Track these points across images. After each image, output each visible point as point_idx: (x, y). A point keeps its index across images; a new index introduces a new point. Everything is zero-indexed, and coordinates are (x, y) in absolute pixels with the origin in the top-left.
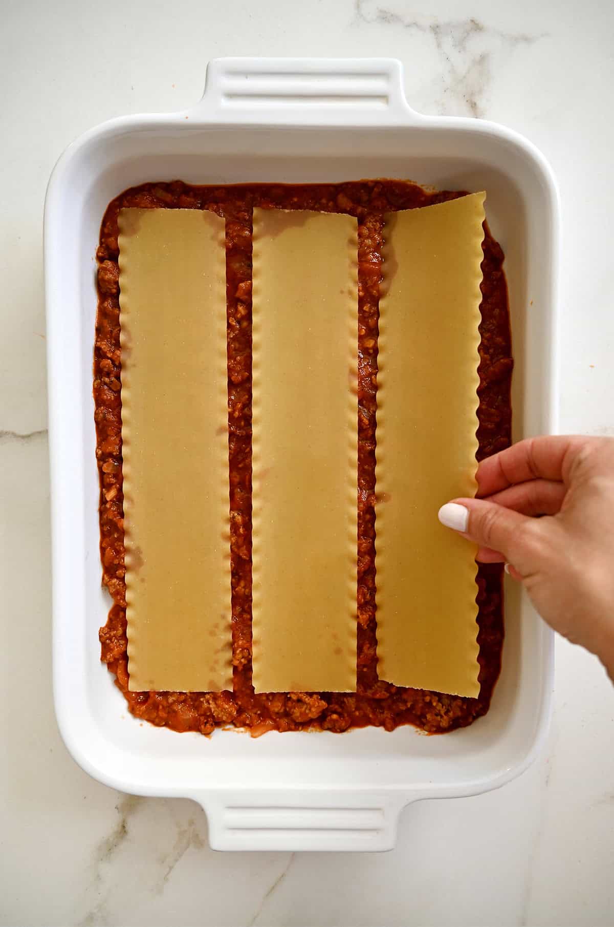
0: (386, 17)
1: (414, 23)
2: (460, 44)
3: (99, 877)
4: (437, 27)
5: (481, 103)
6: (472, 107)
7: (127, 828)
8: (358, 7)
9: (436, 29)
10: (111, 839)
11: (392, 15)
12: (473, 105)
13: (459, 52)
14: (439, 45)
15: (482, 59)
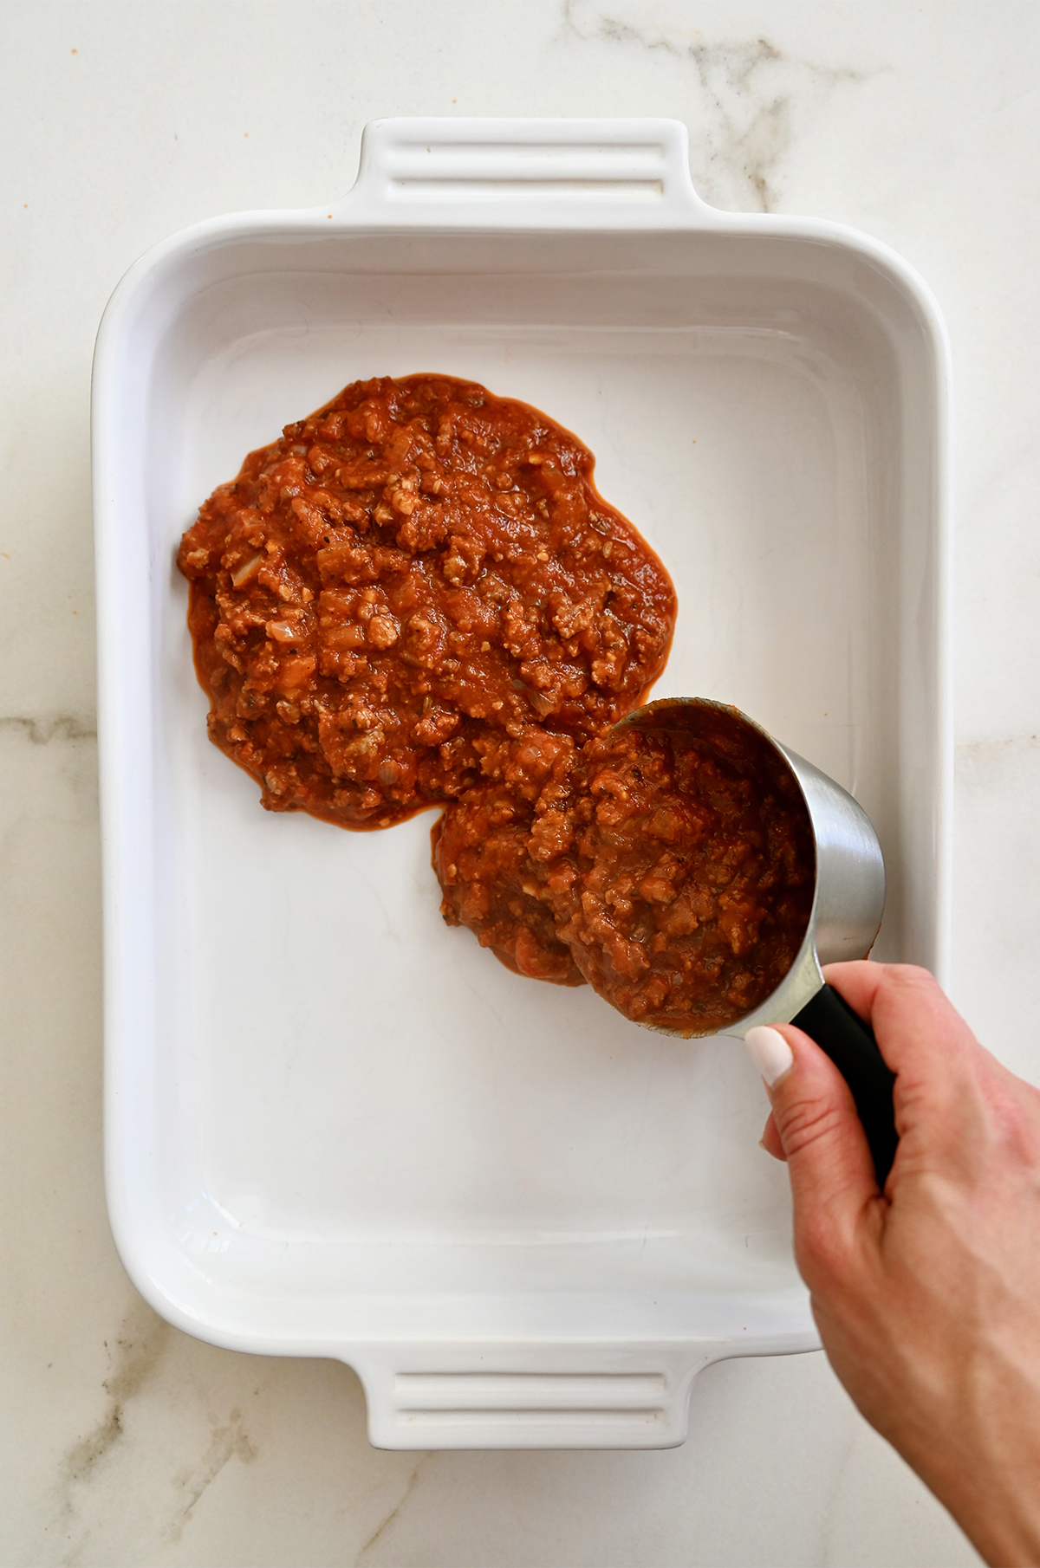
0: (614, 31)
1: (662, 43)
2: (741, 80)
3: (69, 1508)
4: (702, 49)
5: (774, 182)
6: (758, 187)
7: (121, 1423)
8: (567, 12)
9: (699, 54)
10: (94, 1440)
11: (625, 28)
12: (761, 184)
13: (738, 93)
14: (704, 82)
15: (777, 108)
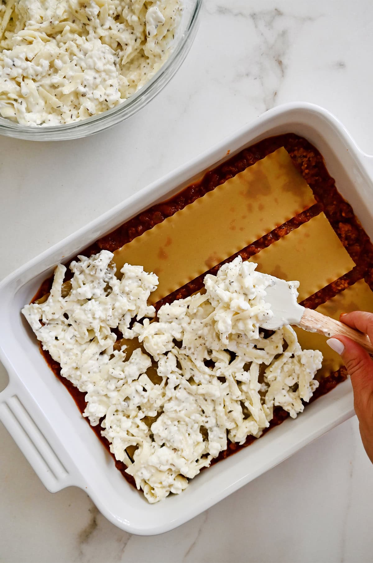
0: (222, 11)
1: (240, 13)
2: (269, 25)
4: (255, 14)
5: (285, 61)
6: (279, 64)
7: (96, 522)
9: (254, 16)
10: (88, 529)
11: (226, 9)
12: (280, 63)
13: (269, 30)
14: (256, 27)
15: (284, 34)
